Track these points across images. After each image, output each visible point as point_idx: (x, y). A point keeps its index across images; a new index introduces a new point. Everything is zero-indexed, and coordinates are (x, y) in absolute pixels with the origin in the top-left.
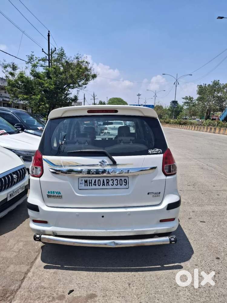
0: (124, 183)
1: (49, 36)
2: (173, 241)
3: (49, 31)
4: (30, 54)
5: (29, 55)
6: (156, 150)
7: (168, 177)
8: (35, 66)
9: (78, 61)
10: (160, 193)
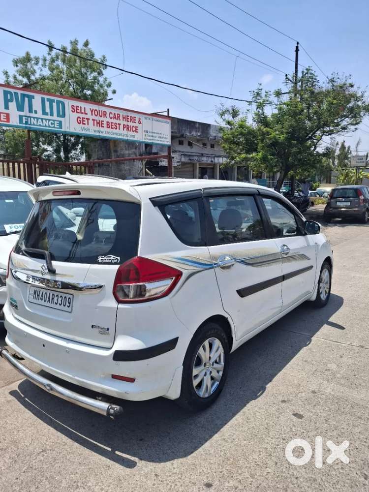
0: (68, 304)
1: (297, 50)
2: (112, 415)
3: (298, 43)
4: (255, 89)
5: (253, 90)
6: (111, 257)
7: (121, 306)
8: (261, 106)
9: (333, 85)
10: (108, 329)
